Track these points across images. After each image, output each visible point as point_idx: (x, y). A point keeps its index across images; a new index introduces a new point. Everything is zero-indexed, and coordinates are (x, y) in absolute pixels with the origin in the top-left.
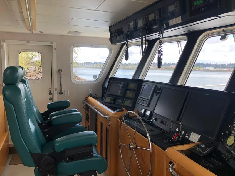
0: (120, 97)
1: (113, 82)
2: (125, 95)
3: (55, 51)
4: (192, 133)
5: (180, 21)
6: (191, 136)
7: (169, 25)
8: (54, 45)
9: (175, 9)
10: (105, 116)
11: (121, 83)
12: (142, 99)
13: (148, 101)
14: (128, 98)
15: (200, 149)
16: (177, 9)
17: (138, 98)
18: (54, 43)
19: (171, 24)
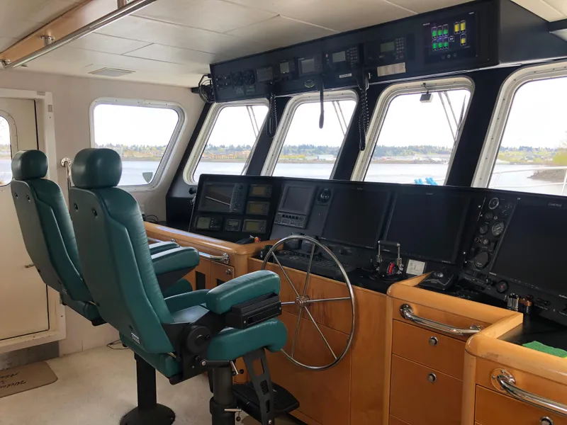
0: (233, 216)
1: (210, 185)
2: (245, 211)
3: (51, 114)
4: (410, 261)
5: (404, 71)
6: (409, 267)
7: (379, 75)
8: (48, 99)
9: (395, 49)
10: (213, 257)
11: (233, 186)
12: (288, 215)
13: (304, 217)
14: (254, 217)
15: (438, 281)
16: (399, 50)
17: (275, 213)
18: (47, 93)
19: (383, 74)
